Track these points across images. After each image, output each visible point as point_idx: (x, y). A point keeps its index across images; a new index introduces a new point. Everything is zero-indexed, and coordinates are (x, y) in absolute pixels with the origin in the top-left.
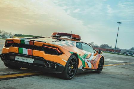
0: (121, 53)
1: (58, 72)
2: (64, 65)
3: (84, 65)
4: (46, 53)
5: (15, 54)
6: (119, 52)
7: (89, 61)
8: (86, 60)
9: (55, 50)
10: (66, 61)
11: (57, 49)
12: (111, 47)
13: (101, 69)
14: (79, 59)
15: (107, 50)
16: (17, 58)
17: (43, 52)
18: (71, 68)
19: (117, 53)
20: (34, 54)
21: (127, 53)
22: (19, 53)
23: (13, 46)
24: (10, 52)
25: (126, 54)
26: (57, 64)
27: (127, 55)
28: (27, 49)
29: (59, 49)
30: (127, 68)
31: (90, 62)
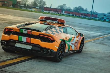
0: (97, 19)
1: (51, 57)
2: (56, 50)
3: (69, 48)
4: (42, 41)
5: (15, 42)
6: (96, 17)
7: (72, 44)
8: (70, 43)
9: (49, 38)
10: (57, 48)
11: (50, 37)
12: (86, 10)
13: (82, 49)
14: (66, 44)
15: (82, 14)
16: (17, 45)
17: (39, 40)
18: (60, 53)
19: (93, 18)
20: (32, 42)
21: (105, 18)
22: (18, 41)
23: (13, 34)
24: (10, 39)
25: (103, 20)
26: (50, 50)
27: (105, 21)
28: (26, 37)
29: (52, 37)
30: (104, 44)
31: (74, 45)
